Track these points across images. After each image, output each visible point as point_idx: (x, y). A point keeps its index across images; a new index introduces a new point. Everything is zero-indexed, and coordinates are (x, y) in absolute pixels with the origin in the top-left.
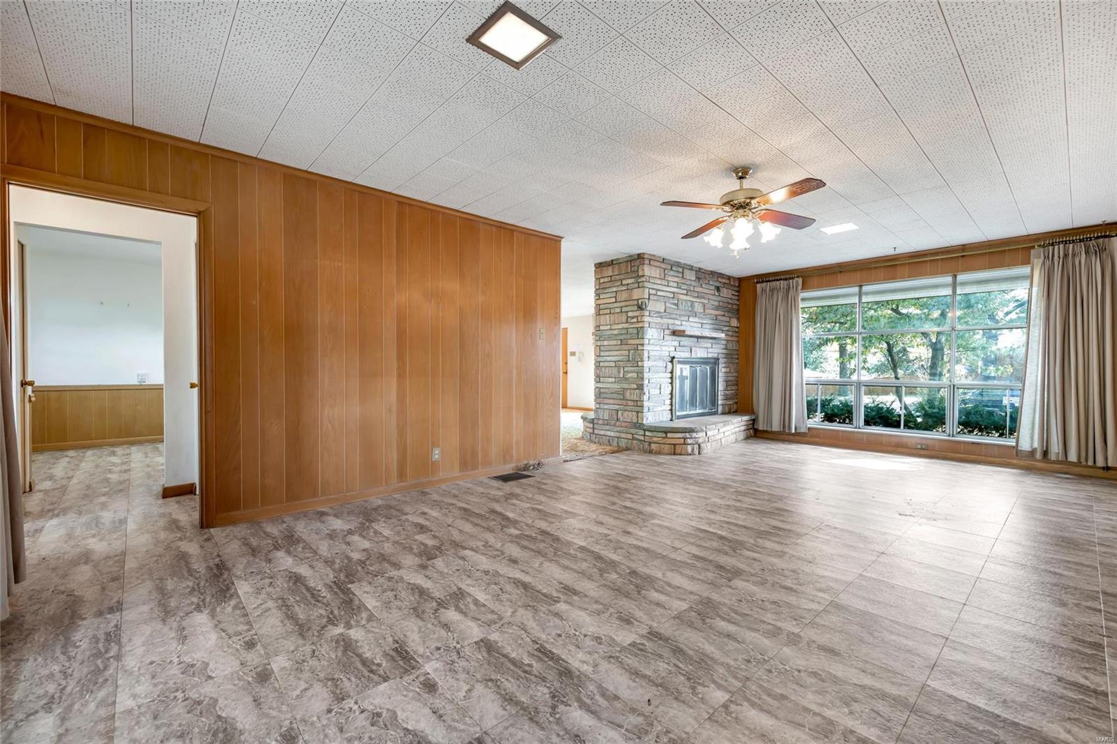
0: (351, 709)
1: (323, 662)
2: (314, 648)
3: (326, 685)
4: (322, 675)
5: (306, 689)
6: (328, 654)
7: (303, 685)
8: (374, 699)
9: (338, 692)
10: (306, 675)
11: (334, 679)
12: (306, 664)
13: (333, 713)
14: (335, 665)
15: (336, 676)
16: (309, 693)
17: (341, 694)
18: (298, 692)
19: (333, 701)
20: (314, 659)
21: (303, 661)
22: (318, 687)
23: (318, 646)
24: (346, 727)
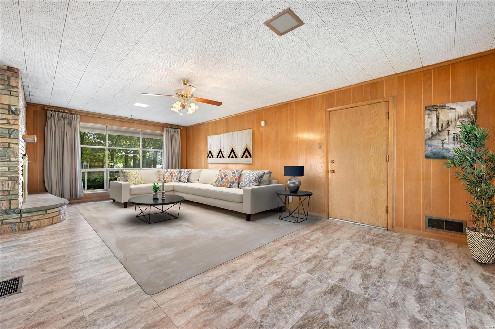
0: (369, 295)
1: (357, 314)
2: (351, 323)
3: (367, 306)
4: (363, 310)
5: (374, 312)
6: (350, 315)
7: (373, 314)
8: (359, 291)
9: (366, 301)
10: (368, 316)
11: (361, 306)
12: (363, 320)
13: (375, 298)
14: (355, 309)
15: (360, 305)
16: (375, 310)
17: (366, 300)
18: (378, 314)
19: (371, 301)
20: (357, 319)
21: (362, 322)
22: (370, 308)
23: (349, 321)
24: (376, 293)
